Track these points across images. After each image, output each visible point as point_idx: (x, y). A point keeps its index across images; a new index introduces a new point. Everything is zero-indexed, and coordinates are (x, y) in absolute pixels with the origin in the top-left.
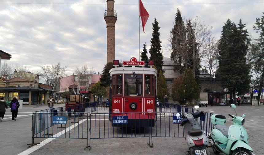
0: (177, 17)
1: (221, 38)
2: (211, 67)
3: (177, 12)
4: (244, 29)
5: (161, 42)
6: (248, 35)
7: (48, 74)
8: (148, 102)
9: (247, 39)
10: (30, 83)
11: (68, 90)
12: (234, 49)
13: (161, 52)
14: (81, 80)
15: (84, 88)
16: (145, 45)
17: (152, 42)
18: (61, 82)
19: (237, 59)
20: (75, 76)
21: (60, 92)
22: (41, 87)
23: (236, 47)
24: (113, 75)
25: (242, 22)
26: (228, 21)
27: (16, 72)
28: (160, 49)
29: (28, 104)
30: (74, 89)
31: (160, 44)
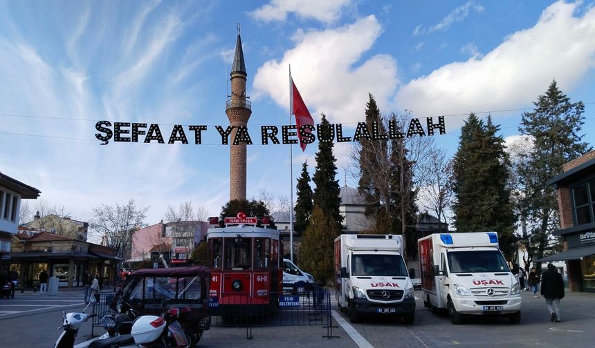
0: (368, 109)
1: (459, 150)
2: (440, 208)
3: (369, 101)
4: (497, 135)
5: (336, 160)
6: (505, 147)
7: (109, 224)
8: (259, 279)
9: (505, 154)
10: (72, 244)
11: (149, 257)
12: (479, 174)
13: (336, 180)
14: (178, 235)
15: (183, 251)
16: (305, 165)
17: (318, 160)
18: (134, 239)
19: (485, 194)
20: (165, 226)
21: (132, 260)
22: (94, 250)
23: (482, 170)
24: (210, 239)
25: (492, 121)
26: (471, 118)
27: (37, 217)
28: (335, 173)
29: (67, 285)
30: (162, 253)
31: (335, 163)
